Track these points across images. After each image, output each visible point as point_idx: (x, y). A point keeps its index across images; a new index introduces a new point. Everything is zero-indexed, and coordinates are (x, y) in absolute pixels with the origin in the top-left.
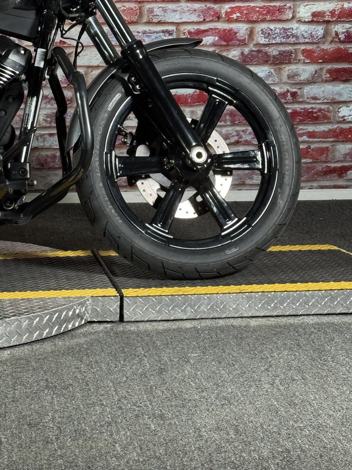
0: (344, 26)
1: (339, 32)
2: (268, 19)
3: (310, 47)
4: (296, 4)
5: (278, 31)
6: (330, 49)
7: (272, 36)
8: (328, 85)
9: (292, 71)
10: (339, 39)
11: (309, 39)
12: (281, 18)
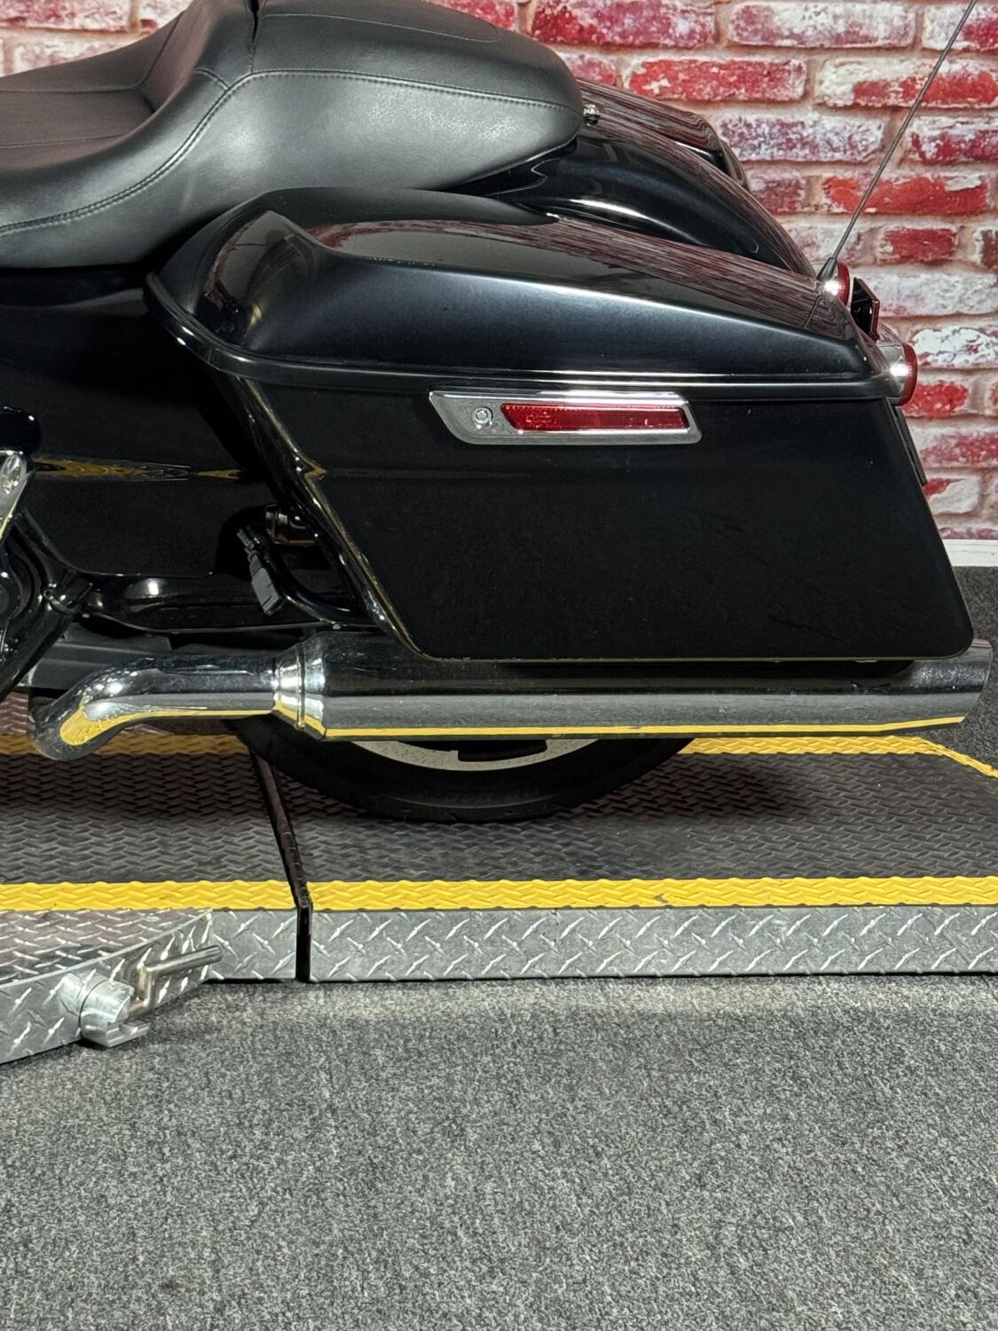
0: (934, 122)
1: (921, 136)
2: (741, 97)
3: (844, 174)
4: (815, 61)
5: (765, 128)
6: (897, 179)
7: (751, 141)
8: (888, 273)
9: (798, 234)
10: (922, 154)
11: (845, 151)
12: (774, 94)
